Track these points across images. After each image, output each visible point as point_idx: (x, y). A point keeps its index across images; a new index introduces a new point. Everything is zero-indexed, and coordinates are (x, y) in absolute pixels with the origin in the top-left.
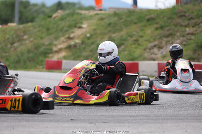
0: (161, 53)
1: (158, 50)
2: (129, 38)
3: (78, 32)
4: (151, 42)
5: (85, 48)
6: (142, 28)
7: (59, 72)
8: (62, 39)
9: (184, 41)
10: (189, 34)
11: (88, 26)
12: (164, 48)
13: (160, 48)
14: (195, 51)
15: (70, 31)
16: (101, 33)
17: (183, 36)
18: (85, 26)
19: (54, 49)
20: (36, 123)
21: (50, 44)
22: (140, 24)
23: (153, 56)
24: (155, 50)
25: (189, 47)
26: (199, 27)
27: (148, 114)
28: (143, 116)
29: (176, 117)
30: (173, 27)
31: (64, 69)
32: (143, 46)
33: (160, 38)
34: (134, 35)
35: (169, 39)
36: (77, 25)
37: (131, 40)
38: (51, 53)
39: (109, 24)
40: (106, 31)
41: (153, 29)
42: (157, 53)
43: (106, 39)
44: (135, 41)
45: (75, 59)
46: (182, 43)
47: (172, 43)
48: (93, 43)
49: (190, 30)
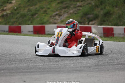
0: (61, 19)
1: (59, 17)
2: (41, 9)
3: (9, 6)
4: (55, 12)
5: (13, 16)
6: (50, 3)
10: (79, 6)
11: (16, 2)
12: (63, 16)
13: (60, 15)
14: (82, 17)
15: (4, 6)
16: (23, 7)
17: (75, 8)
18: (14, 2)
23: (56, 21)
24: (57, 17)
25: (78, 14)
26: (85, 2)
30: (69, 2)
32: (49, 14)
33: (61, 9)
34: (44, 7)
35: (66, 10)
36: (8, 2)
37: (42, 11)
40: (27, 5)
41: (56, 3)
42: (58, 19)
43: (26, 10)
44: (44, 11)
45: (6, 24)
46: (74, 12)
47: (68, 13)
48: (18, 13)
49: (79, 4)
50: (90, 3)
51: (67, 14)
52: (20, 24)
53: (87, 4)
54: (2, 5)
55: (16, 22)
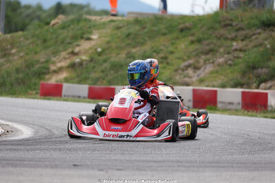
0: (198, 76)
1: (194, 72)
2: (155, 54)
3: (85, 45)
4: (184, 60)
5: (94, 67)
6: (173, 41)
7: (57, 100)
8: (64, 54)
9: (230, 60)
10: (236, 50)
11: (99, 37)
12: (202, 69)
13: (196, 68)
14: (244, 74)
15: (74, 44)
16: (117, 48)
17: (229, 53)
18: (94, 37)
19: (53, 68)
20: (26, 169)
21: (47, 62)
22: (169, 36)
23: (186, 79)
24: (190, 71)
25: (236, 67)
26: (251, 41)
27: (178, 158)
28: (172, 161)
29: (216, 163)
30: (215, 41)
31: (65, 96)
32: (172, 65)
33: (197, 55)
34: (162, 50)
35: (209, 56)
36: (84, 36)
38: (49, 73)
39: (128, 35)
40: (124, 44)
41: (187, 43)
42: (192, 75)
43: (123, 55)
44: (162, 58)
45: (80, 82)
46: (226, 62)
47: (213, 63)
48: (105, 61)
49: (237, 45)
50: (261, 45)
51: (211, 65)
52: (110, 83)
53: (256, 46)
54: (69, 43)
55: (101, 80)
